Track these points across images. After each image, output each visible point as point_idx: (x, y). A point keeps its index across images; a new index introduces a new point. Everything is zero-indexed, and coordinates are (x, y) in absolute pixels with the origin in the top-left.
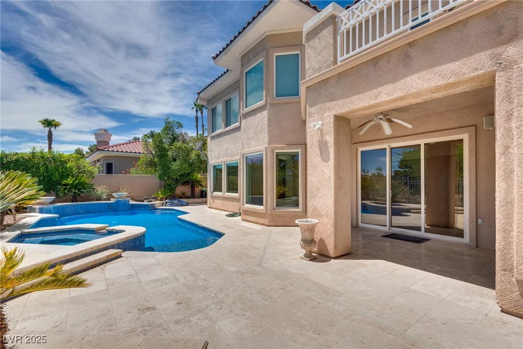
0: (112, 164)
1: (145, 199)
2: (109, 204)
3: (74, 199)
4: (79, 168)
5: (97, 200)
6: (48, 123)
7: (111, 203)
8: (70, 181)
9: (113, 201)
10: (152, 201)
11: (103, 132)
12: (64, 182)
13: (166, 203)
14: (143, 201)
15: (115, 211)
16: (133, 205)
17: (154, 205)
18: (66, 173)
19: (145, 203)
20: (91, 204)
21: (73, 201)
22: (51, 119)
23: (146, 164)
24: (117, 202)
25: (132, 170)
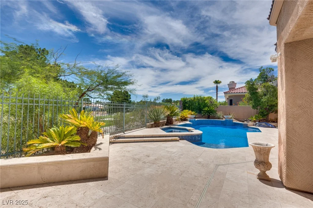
0: (232, 100)
1: (245, 120)
2: (222, 121)
3: (209, 117)
4: (211, 102)
5: (218, 119)
6: (217, 82)
7: (223, 121)
8: (206, 109)
9: (224, 120)
10: (249, 122)
11: (232, 83)
12: (204, 109)
13: (256, 124)
14: (244, 122)
15: (225, 125)
16: (235, 123)
17: (247, 124)
18: (206, 105)
19: (245, 123)
20: (214, 120)
21: (208, 119)
22: (217, 80)
23: (248, 99)
24: (226, 121)
25: (240, 103)
